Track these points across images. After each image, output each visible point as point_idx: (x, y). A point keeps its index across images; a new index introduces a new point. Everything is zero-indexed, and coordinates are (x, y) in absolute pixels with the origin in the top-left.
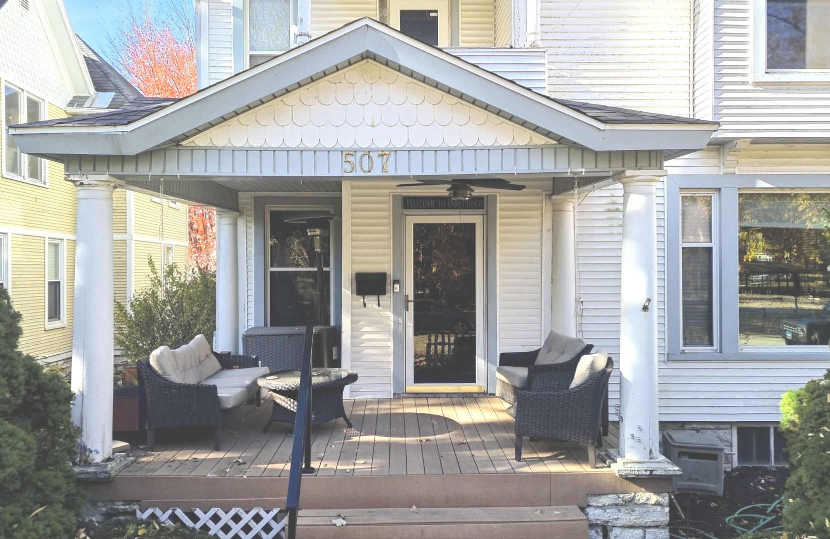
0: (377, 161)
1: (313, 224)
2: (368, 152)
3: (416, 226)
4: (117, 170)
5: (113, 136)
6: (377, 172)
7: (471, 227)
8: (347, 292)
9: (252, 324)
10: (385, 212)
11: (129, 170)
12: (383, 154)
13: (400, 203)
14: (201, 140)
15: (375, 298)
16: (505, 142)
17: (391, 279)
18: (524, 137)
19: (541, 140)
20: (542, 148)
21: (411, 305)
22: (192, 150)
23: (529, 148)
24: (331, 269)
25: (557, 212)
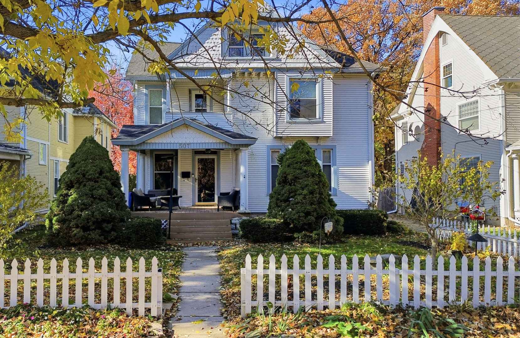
0: (187, 146)
1: (169, 158)
2: (185, 144)
3: (198, 159)
4: (131, 148)
5: (132, 141)
6: (187, 148)
7: (213, 159)
8: (179, 177)
9: (149, 189)
10: (190, 155)
11: (133, 148)
12: (188, 144)
13: (194, 152)
14: (149, 141)
15: (187, 179)
16: (214, 142)
17: (191, 174)
18: (218, 141)
19: (222, 141)
20: (222, 143)
21: (197, 181)
22: (147, 143)
23: (219, 143)
24: (174, 172)
25: (237, 155)
